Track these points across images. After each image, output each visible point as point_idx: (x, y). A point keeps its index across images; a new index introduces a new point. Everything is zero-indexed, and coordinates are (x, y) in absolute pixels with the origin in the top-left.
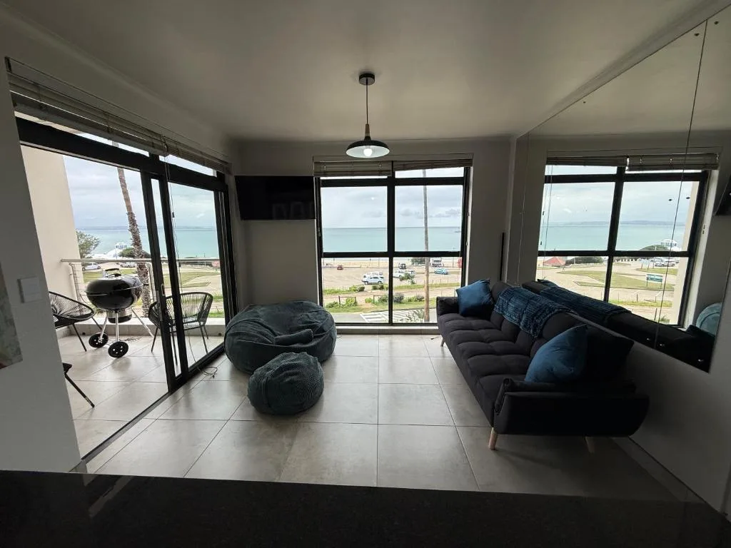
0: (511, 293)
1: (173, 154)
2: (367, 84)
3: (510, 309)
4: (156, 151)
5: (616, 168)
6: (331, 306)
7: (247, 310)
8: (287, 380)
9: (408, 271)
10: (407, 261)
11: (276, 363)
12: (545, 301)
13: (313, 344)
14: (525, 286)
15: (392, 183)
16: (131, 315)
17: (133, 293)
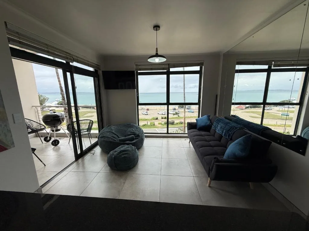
0: (219, 121)
1: (76, 62)
2: (157, 31)
3: (219, 128)
4: (69, 61)
5: (268, 66)
6: (144, 125)
7: (107, 127)
8: (123, 156)
9: (177, 111)
10: (176, 107)
11: (118, 149)
12: (234, 124)
13: (134, 141)
14: (226, 118)
15: (168, 73)
16: (60, 129)
17: (61, 120)
